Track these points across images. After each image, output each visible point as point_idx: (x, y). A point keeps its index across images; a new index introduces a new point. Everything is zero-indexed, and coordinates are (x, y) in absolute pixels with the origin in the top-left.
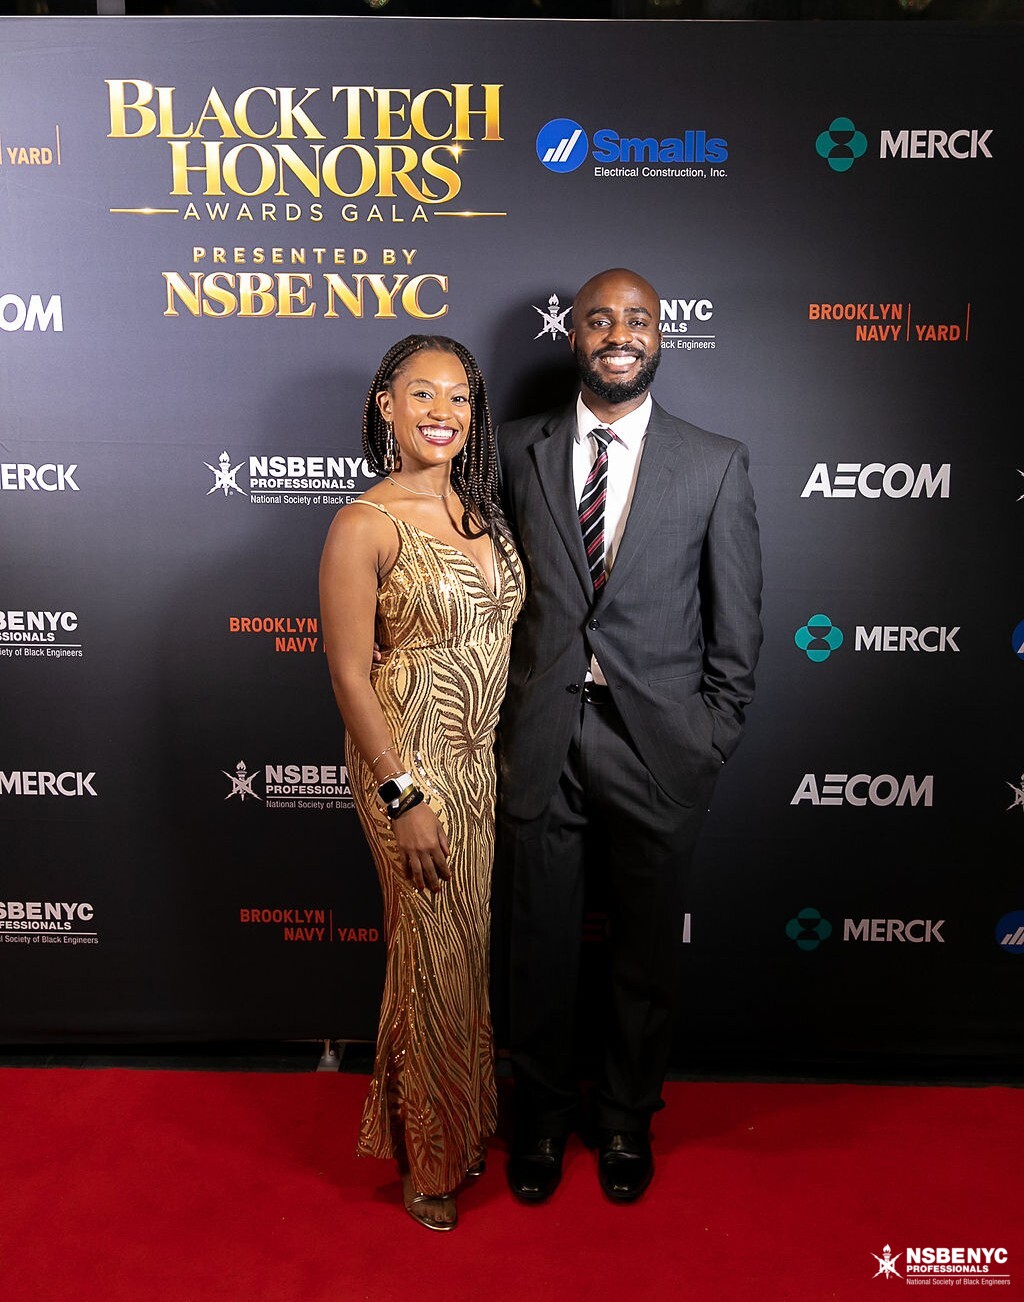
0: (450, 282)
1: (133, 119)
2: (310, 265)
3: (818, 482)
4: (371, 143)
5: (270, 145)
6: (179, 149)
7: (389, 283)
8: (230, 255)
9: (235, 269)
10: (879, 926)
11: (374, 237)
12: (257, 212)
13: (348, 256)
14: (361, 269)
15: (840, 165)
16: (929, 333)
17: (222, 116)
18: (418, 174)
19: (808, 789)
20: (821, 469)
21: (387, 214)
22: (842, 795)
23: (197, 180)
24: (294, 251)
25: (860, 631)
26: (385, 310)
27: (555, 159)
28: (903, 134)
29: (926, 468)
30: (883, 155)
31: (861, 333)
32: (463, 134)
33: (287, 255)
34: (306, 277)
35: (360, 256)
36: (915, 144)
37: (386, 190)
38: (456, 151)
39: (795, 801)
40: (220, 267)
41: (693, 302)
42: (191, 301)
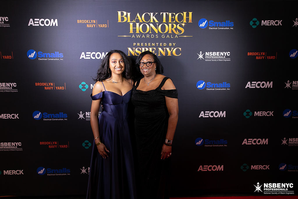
0: (181, 49)
1: (123, 19)
2: (155, 46)
3: (248, 85)
4: (167, 23)
5: (148, 24)
6: (131, 24)
7: (170, 49)
8: (140, 44)
9: (141, 47)
10: (258, 166)
11: (168, 41)
12: (146, 36)
13: (163, 44)
14: (165, 47)
15: (254, 27)
16: (269, 58)
17: (140, 18)
18: (176, 29)
19: (245, 142)
20: (249, 83)
21: (170, 37)
22: (251, 143)
23: (135, 30)
24: (153, 44)
25: (255, 112)
26: (169, 54)
27: (202, 26)
28: (266, 21)
29: (268, 82)
30: (262, 25)
31: (257, 58)
32: (185, 21)
33: (151, 44)
34: (155, 48)
35: (165, 44)
36: (268, 23)
37: (170, 32)
38: (183, 24)
39: (243, 144)
40: (138, 47)
41: (226, 52)
42: (133, 53)
